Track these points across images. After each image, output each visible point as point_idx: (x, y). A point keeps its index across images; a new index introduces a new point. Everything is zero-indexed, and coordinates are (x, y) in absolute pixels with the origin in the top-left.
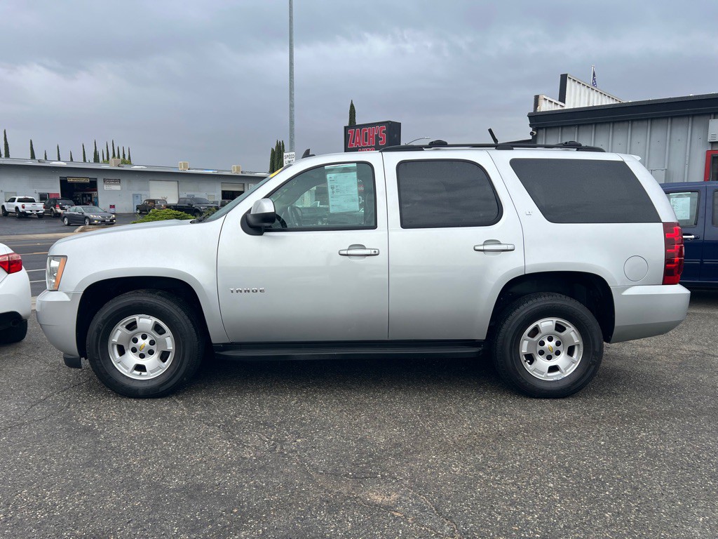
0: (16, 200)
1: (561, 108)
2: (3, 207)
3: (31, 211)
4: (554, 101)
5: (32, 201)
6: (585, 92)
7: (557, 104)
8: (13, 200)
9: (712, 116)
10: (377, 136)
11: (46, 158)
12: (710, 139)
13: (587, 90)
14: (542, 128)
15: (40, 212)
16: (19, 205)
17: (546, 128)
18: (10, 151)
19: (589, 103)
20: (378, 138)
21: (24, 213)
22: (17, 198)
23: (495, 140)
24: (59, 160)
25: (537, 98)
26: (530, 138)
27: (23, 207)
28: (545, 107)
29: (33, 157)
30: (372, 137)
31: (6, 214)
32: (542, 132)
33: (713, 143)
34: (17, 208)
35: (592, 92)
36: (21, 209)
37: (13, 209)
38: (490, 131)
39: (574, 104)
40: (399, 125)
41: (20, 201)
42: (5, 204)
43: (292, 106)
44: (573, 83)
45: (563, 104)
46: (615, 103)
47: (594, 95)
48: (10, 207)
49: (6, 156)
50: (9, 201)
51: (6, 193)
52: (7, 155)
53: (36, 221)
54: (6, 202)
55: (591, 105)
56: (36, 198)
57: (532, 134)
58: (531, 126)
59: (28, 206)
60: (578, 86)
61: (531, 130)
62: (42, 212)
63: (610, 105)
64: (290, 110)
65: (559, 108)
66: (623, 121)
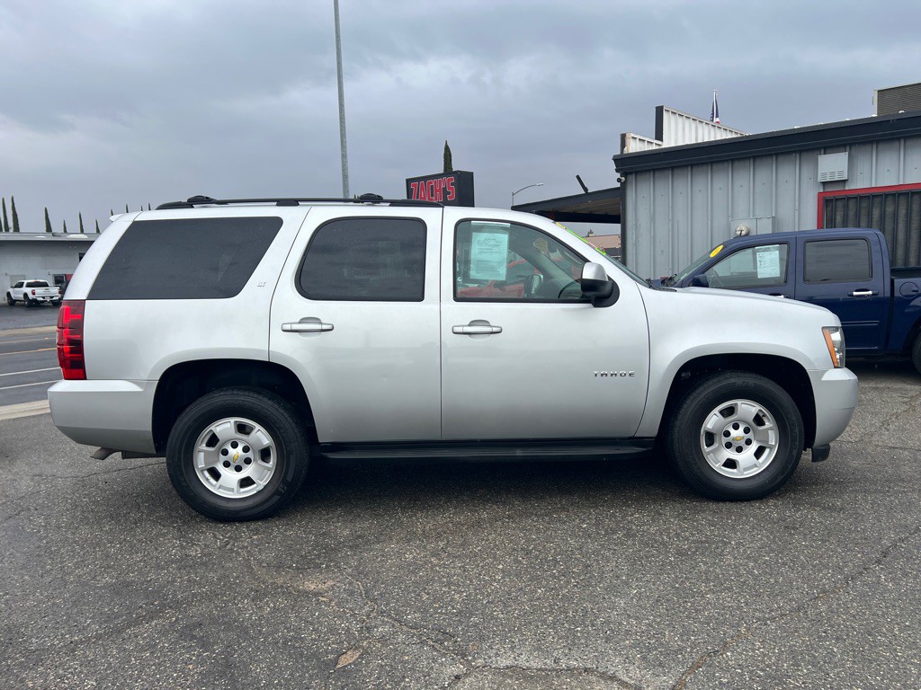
0: (25, 285)
1: (657, 148)
2: (9, 294)
3: (43, 298)
4: (647, 139)
5: (45, 285)
6: (690, 126)
7: (652, 143)
8: (21, 285)
9: (822, 151)
10: (445, 189)
11: (65, 231)
12: (820, 179)
13: (693, 124)
14: (631, 173)
15: (54, 298)
16: (28, 290)
17: (636, 173)
18: (19, 223)
19: (696, 139)
20: (445, 193)
21: (35, 300)
22: (26, 282)
23: (585, 189)
24: (82, 231)
25: (623, 137)
26: (618, 185)
27: (34, 294)
28: (634, 147)
29: (49, 229)
30: (439, 191)
31: (12, 303)
32: (632, 178)
33: (824, 184)
34: (26, 295)
35: (700, 126)
36: (31, 296)
37: (21, 296)
38: (578, 177)
39: (676, 141)
40: (470, 175)
41: (29, 285)
42: (11, 290)
43: (344, 156)
44: (672, 117)
45: (659, 142)
46: (734, 136)
47: (703, 130)
48: (17, 294)
49: (15, 231)
50: (16, 287)
51: (12, 277)
52: (17, 229)
53: (49, 310)
54: (12, 287)
55: (700, 141)
56: (50, 281)
57: (619, 180)
58: (617, 171)
59: (39, 291)
60: (680, 119)
61: (618, 175)
62: (57, 298)
63: (725, 140)
64: (343, 162)
65: (654, 147)
66: (723, 161)
